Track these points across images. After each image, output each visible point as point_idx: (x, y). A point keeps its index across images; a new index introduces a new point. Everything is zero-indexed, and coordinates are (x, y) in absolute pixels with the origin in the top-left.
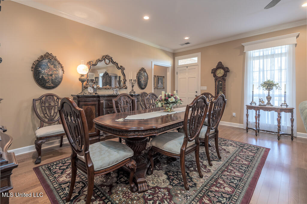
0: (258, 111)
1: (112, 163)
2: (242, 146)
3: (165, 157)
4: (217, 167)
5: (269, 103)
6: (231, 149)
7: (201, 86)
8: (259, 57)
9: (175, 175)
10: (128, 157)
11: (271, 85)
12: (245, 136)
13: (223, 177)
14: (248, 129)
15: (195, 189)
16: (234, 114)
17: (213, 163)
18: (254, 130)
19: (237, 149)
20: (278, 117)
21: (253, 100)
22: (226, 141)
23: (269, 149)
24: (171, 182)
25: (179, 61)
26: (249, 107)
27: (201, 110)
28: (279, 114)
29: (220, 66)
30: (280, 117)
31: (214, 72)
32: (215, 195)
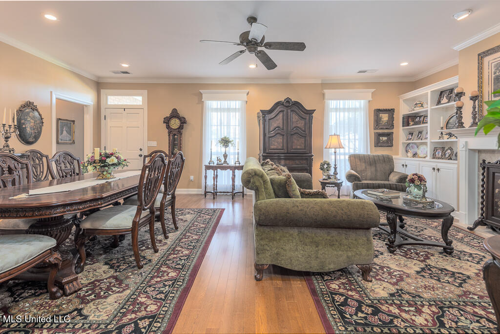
0: (216, 171)
1: (22, 259)
2: (200, 211)
3: (98, 248)
4: (174, 238)
5: (225, 162)
6: (189, 217)
7: (148, 140)
8: (217, 110)
9: (121, 260)
10: (47, 249)
11: (227, 141)
12: (203, 201)
13: (181, 244)
14: (206, 193)
15: (151, 264)
16: (192, 178)
17: (170, 235)
18: (212, 193)
19: (194, 216)
20: (233, 175)
21: (211, 159)
22: (183, 210)
23: (224, 209)
24: (116, 270)
25: (109, 97)
26: (208, 168)
27: (158, 171)
28: (234, 172)
29: (175, 114)
30: (235, 176)
31: (167, 121)
32: (173, 261)
